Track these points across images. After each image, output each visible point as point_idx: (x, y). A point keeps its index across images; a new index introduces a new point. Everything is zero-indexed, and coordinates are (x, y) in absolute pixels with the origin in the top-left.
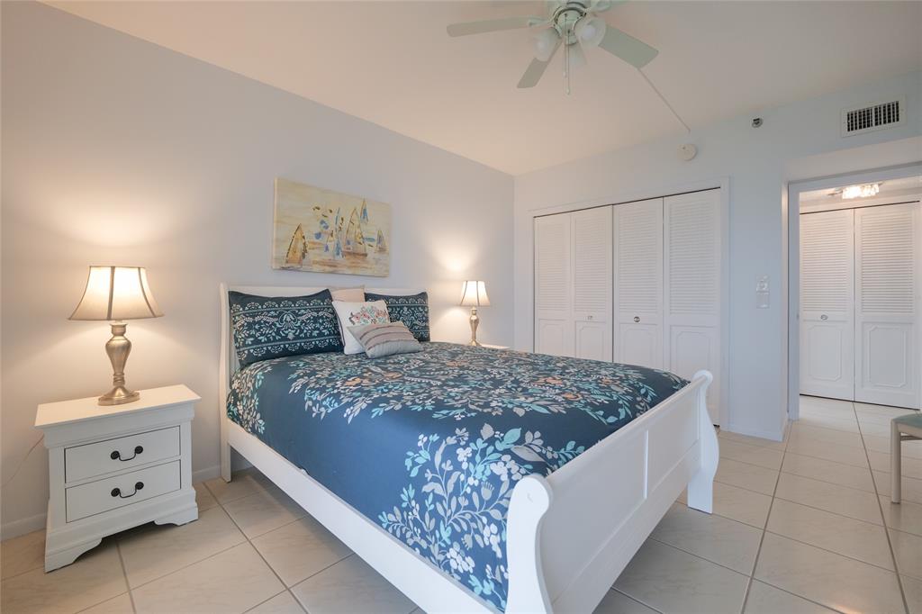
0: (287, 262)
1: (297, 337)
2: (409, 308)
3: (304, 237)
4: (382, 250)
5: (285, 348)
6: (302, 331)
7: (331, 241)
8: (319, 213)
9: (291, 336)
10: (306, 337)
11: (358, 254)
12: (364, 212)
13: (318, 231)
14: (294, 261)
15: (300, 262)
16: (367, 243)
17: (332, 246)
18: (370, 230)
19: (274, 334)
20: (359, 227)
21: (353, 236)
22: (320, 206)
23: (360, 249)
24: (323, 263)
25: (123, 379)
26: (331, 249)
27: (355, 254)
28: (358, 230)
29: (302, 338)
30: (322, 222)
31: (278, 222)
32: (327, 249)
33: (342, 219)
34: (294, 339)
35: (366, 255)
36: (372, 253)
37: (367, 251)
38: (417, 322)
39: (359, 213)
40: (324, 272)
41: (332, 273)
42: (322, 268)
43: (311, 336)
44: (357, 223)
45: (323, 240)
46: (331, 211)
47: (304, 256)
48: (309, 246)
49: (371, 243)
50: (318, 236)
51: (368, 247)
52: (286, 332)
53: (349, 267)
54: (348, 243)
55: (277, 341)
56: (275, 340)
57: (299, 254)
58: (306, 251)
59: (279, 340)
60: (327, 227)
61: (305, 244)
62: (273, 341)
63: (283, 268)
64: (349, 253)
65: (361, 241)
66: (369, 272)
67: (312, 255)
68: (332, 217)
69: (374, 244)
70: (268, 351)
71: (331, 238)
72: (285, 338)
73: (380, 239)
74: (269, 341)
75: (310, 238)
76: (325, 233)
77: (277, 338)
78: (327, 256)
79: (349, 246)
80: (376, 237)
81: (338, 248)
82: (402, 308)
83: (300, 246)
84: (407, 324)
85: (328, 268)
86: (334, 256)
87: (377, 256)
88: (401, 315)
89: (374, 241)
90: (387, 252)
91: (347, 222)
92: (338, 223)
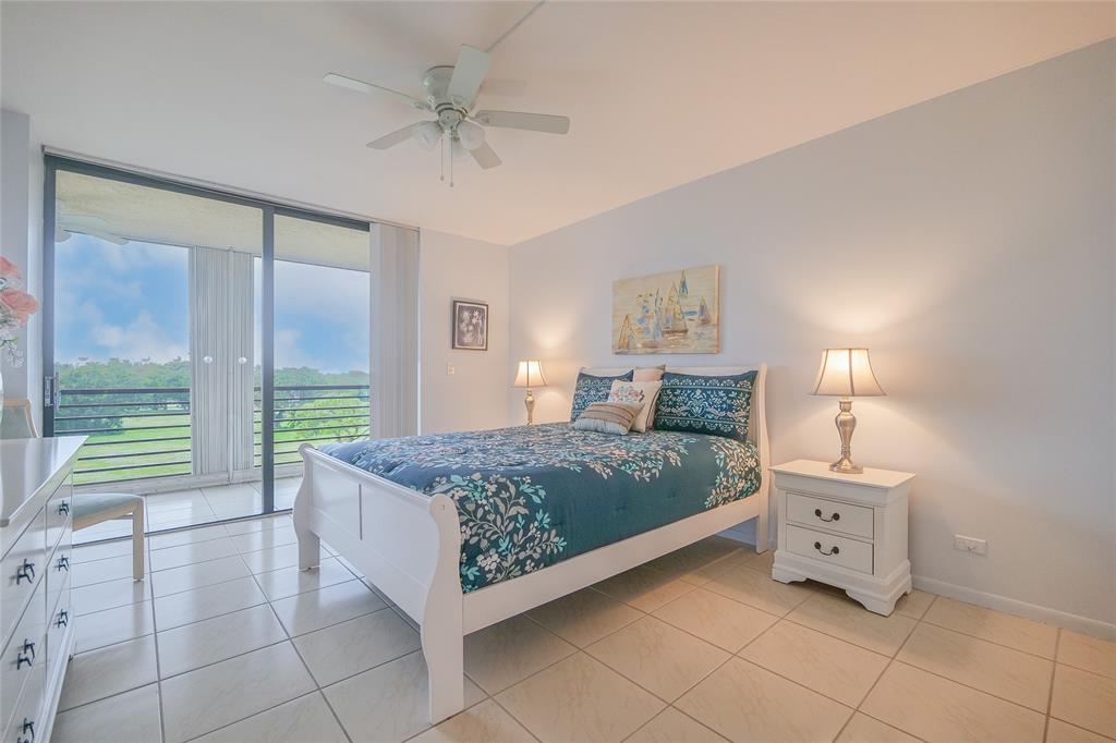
0: (619, 348)
2: (704, 391)
3: (631, 325)
4: (705, 322)
7: (651, 324)
8: (641, 300)
11: (678, 331)
12: (684, 285)
13: (640, 317)
14: (623, 348)
15: (627, 348)
16: (687, 317)
17: (652, 327)
18: (691, 303)
20: (678, 302)
21: (672, 313)
22: (642, 294)
23: (680, 325)
24: (646, 346)
26: (651, 331)
27: (675, 332)
28: (677, 307)
30: (644, 308)
31: (613, 316)
32: (648, 332)
33: (662, 300)
35: (686, 331)
36: (692, 327)
37: (688, 327)
38: (711, 410)
39: (678, 288)
40: (647, 354)
41: (652, 353)
42: (646, 350)
44: (675, 299)
45: (644, 325)
46: (651, 295)
47: (630, 341)
48: (634, 331)
49: (692, 317)
50: (641, 321)
51: (688, 322)
53: (669, 346)
54: (668, 321)
57: (627, 340)
60: (647, 312)
63: (616, 353)
64: (668, 332)
65: (681, 316)
66: (690, 349)
68: (652, 300)
69: (695, 317)
71: (651, 321)
73: (703, 308)
75: (636, 325)
76: (646, 317)
78: (649, 339)
79: (669, 325)
80: (698, 309)
81: (658, 329)
82: (693, 390)
84: (697, 410)
85: (649, 350)
86: (654, 337)
87: (699, 330)
88: (690, 399)
89: (695, 313)
90: (712, 323)
91: (666, 301)
92: (658, 305)
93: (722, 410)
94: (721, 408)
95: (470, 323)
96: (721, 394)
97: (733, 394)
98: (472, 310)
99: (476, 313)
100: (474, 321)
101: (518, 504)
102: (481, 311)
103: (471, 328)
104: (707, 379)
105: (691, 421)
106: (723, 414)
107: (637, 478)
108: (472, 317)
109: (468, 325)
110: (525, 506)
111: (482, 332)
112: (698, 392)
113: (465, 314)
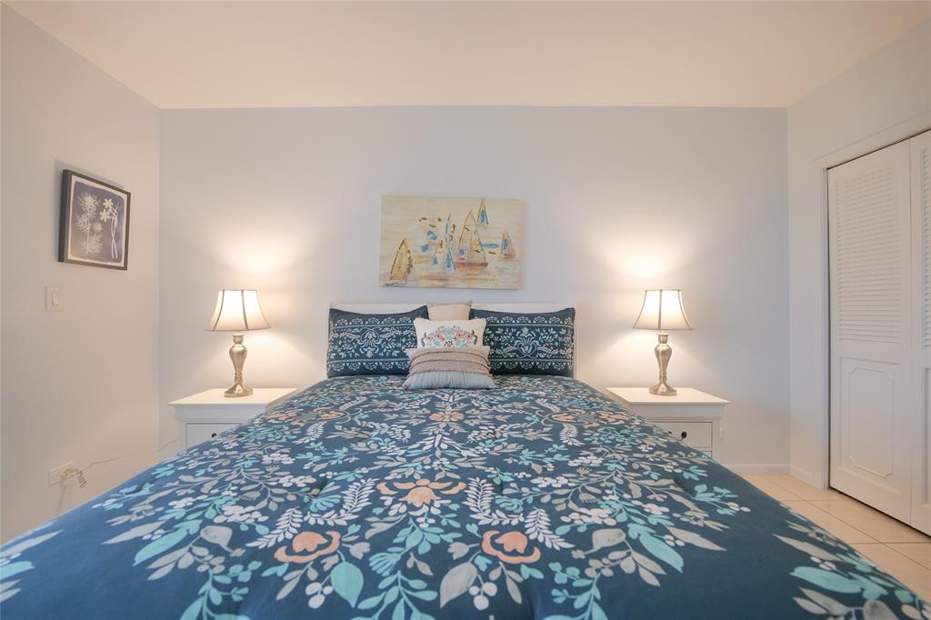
0: (391, 279)
1: (375, 356)
2: (531, 329)
3: (409, 252)
4: (509, 257)
5: (362, 366)
6: (381, 350)
7: (440, 253)
8: (426, 223)
9: (369, 354)
10: (385, 357)
11: (474, 264)
12: (483, 214)
13: (423, 243)
14: (399, 277)
15: (405, 278)
16: (487, 250)
17: (441, 257)
18: (493, 234)
19: (353, 351)
20: (476, 232)
21: (468, 244)
22: (427, 217)
23: (478, 258)
24: (431, 278)
25: (241, 378)
26: (439, 261)
27: (470, 265)
28: (475, 237)
29: (380, 357)
30: (430, 233)
31: (382, 239)
32: (435, 261)
33: (454, 227)
34: (372, 358)
35: (486, 265)
36: (494, 262)
37: (487, 261)
38: (543, 348)
39: (476, 216)
40: (432, 287)
41: (443, 287)
42: (431, 282)
43: (391, 356)
44: (472, 229)
45: (429, 253)
46: (440, 220)
47: (409, 271)
48: (415, 260)
49: (493, 250)
50: (425, 248)
51: (488, 255)
52: (366, 350)
53: (463, 280)
54: (462, 252)
55: (355, 358)
56: (353, 357)
57: (403, 270)
58: (411, 266)
59: (358, 358)
60: (435, 238)
61: (410, 258)
62: (352, 358)
63: (388, 285)
64: (463, 264)
65: (479, 248)
66: (491, 285)
67: (418, 270)
68: (442, 226)
69: (497, 250)
70: (346, 367)
71: (439, 249)
72: (363, 356)
73: (506, 243)
74: (348, 357)
75: (416, 252)
76: (433, 244)
77: (356, 355)
78: (436, 270)
79: (463, 256)
80: (500, 242)
81: (449, 259)
82: (519, 328)
83: (405, 261)
84: (526, 350)
85: (436, 283)
86: (444, 269)
87: (501, 264)
88: (516, 339)
89: (498, 246)
90: (516, 258)
91: (460, 229)
92: (449, 232)
93: (555, 348)
94: (554, 346)
95: (96, 219)
96: (551, 331)
97: (563, 332)
98: (101, 196)
99: (108, 203)
100: (104, 216)
102: (116, 200)
103: (98, 227)
104: (531, 316)
105: (520, 362)
106: (556, 352)
108: (100, 208)
109: (93, 221)
111: (118, 238)
112: (525, 330)
113: (86, 199)
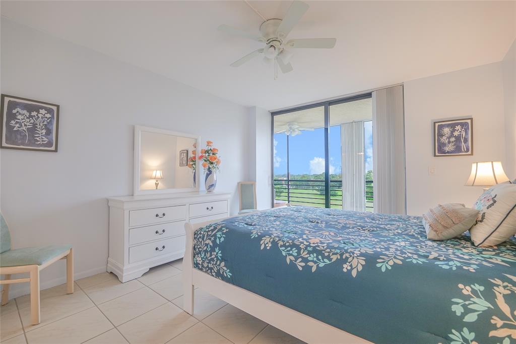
95: (452, 135)
98: (453, 126)
99: (458, 128)
100: (456, 134)
101: (210, 239)
103: (453, 139)
107: (288, 262)
108: (453, 131)
109: (449, 137)
110: (212, 242)
111: (466, 141)
113: (444, 130)
